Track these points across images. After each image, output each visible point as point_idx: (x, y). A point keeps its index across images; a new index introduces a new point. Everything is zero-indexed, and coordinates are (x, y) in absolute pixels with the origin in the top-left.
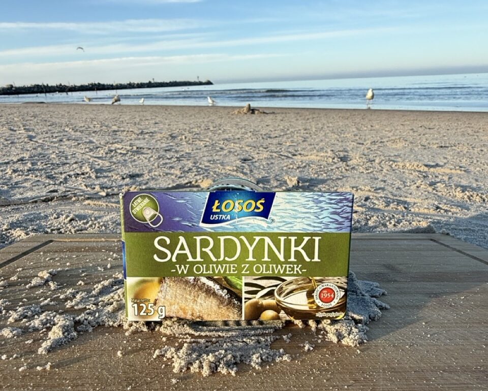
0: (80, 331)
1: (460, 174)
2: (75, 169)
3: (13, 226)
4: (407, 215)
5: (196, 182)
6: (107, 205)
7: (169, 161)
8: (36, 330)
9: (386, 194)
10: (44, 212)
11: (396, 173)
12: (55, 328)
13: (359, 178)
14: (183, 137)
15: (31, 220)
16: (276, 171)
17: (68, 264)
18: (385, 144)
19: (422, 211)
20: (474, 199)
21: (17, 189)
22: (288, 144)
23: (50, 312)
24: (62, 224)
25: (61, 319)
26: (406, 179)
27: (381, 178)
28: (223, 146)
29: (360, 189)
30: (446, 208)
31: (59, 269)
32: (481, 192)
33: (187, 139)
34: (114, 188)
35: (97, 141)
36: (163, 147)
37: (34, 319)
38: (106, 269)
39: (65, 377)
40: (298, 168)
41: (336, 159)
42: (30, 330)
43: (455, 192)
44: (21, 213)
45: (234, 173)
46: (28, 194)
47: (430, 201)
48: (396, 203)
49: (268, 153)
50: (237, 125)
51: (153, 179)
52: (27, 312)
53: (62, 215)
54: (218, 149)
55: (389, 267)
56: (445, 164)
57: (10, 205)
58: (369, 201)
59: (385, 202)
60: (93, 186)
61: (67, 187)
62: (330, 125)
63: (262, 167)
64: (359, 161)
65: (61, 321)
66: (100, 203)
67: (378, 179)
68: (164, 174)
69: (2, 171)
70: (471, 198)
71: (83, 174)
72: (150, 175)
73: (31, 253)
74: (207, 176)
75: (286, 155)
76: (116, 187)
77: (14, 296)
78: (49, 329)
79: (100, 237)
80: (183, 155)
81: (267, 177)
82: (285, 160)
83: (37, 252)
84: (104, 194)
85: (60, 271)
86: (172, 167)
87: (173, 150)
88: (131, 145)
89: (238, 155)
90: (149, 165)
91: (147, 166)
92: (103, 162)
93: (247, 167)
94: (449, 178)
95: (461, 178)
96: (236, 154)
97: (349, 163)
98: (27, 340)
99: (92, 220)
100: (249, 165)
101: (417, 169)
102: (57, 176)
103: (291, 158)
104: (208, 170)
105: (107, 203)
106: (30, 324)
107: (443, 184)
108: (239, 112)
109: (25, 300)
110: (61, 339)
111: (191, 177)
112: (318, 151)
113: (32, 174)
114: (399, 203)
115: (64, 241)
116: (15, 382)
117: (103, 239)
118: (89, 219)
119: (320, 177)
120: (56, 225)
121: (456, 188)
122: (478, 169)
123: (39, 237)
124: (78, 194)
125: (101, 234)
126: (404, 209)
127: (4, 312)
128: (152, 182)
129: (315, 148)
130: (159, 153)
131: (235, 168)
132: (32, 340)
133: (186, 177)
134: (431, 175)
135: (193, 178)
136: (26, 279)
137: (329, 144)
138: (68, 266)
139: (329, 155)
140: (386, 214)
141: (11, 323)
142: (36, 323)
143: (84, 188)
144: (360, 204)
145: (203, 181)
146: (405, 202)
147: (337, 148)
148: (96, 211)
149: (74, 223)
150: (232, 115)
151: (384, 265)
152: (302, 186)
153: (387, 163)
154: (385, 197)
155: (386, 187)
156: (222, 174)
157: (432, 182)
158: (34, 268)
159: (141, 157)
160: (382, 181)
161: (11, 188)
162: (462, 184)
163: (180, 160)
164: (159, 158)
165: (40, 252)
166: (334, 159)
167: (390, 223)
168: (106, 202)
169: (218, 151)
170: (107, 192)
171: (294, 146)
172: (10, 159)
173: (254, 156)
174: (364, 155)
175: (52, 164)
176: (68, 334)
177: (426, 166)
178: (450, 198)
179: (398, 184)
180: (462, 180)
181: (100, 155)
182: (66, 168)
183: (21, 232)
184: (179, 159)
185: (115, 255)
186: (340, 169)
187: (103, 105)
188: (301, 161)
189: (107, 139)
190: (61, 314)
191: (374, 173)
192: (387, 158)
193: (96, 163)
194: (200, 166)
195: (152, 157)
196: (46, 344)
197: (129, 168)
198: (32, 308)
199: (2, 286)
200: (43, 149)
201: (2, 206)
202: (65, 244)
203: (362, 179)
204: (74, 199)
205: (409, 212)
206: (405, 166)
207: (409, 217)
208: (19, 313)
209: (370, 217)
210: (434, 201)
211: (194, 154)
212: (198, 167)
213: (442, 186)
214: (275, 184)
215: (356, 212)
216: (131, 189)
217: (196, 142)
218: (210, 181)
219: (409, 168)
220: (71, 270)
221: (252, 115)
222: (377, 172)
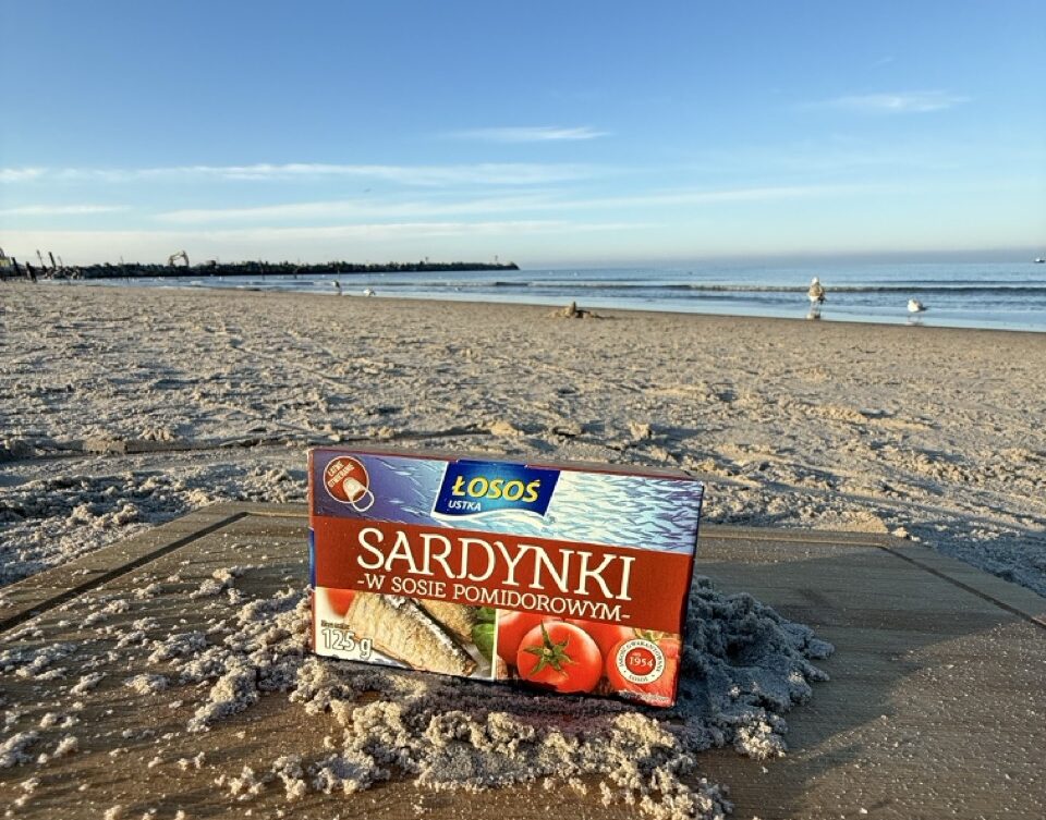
0: (265, 690)
1: (922, 431)
2: (297, 395)
3: (191, 484)
4: (834, 499)
5: (484, 424)
7: (444, 389)
8: (192, 681)
9: (797, 460)
10: (242, 463)
11: (812, 424)
12: (223, 682)
13: (750, 430)
14: (468, 352)
15: (220, 476)
16: (614, 412)
17: (264, 558)
18: (794, 374)
19: (859, 492)
20: (949, 476)
21: (205, 425)
22: (634, 368)
23: (219, 649)
24: (267, 485)
25: (236, 664)
26: (830, 435)
27: (787, 432)
28: (530, 368)
29: (753, 449)
30: (902, 490)
31: (249, 566)
32: (962, 463)
33: (474, 355)
34: (354, 429)
35: (335, 352)
36: (435, 366)
37: (191, 659)
40: (651, 408)
41: (712, 396)
42: (182, 681)
43: (917, 462)
44: (206, 462)
45: (546, 413)
46: (220, 433)
47: (872, 475)
48: (813, 476)
49: (602, 381)
50: (553, 334)
51: (416, 417)
52: (181, 646)
53: (269, 469)
54: (521, 372)
55: (808, 594)
56: (896, 412)
57: (190, 449)
58: (768, 470)
59: (796, 474)
60: (321, 425)
61: (280, 425)
62: (704, 340)
63: (590, 405)
64: (751, 401)
65: (234, 667)
67: (781, 433)
68: (434, 410)
69: (185, 394)
70: (944, 473)
71: (308, 404)
72: (412, 410)
73: (209, 535)
74: (501, 416)
75: (631, 385)
76: (356, 428)
77: (167, 613)
78: (213, 681)
80: (465, 380)
81: (598, 421)
83: (220, 532)
84: (336, 438)
85: (248, 571)
86: (446, 400)
87: (451, 371)
88: (386, 361)
90: (411, 393)
91: (408, 395)
92: (341, 386)
93: (566, 403)
94: (905, 437)
95: (925, 439)
97: (735, 404)
98: (174, 701)
100: (570, 402)
101: (848, 419)
102: (267, 405)
104: (505, 405)
106: (184, 669)
107: (894, 447)
108: (557, 314)
109: (183, 621)
110: (229, 704)
111: (476, 416)
112: (682, 382)
113: (231, 400)
114: (819, 476)
115: (264, 516)
119: (687, 426)
120: (256, 486)
121: (917, 456)
122: (953, 423)
123: (228, 506)
124: (298, 436)
126: (827, 488)
127: (145, 642)
128: (414, 422)
129: (678, 376)
131: (547, 405)
132: (181, 702)
133: (468, 417)
134: (872, 429)
135: (479, 418)
136: (192, 582)
137: (702, 371)
138: (264, 562)
139: (700, 389)
140: (796, 494)
141: (153, 665)
142: (193, 668)
143: (307, 427)
144: (752, 474)
145: (494, 424)
146: (829, 476)
147: (714, 379)
149: (285, 484)
150: (547, 318)
151: (801, 591)
152: (657, 439)
153: (797, 406)
154: (795, 465)
155: (798, 449)
156: (526, 413)
157: (875, 442)
158: (209, 562)
159: (400, 380)
160: (789, 437)
161: (194, 422)
162: (927, 448)
163: (460, 389)
164: (428, 382)
165: (223, 533)
166: (708, 396)
167: (805, 511)
169: (521, 376)
170: (343, 435)
171: (644, 372)
172: (200, 375)
173: (578, 386)
174: (758, 391)
175: (262, 386)
176: (244, 695)
177: (864, 414)
178: (908, 472)
179: (817, 443)
180: (926, 442)
181: (337, 376)
182: (283, 393)
183: (201, 494)
184: (458, 387)
186: (719, 414)
188: (656, 398)
189: (350, 350)
190: (237, 653)
191: (776, 422)
192: (798, 398)
193: (330, 388)
194: (492, 399)
195: (416, 381)
196: (203, 712)
197: (380, 397)
198: (192, 639)
199: (151, 592)
200: (251, 361)
201: (178, 450)
202: (266, 520)
203: (755, 431)
204: (289, 444)
205: (837, 493)
206: (829, 413)
207: (837, 503)
208: (168, 647)
209: (771, 499)
210: (879, 477)
211: (484, 378)
212: (488, 401)
213: (894, 451)
214: (611, 434)
215: (747, 489)
216: (380, 432)
217: (487, 361)
218: (505, 424)
219: (835, 417)
220: (268, 569)
221: (579, 320)
222: (780, 420)
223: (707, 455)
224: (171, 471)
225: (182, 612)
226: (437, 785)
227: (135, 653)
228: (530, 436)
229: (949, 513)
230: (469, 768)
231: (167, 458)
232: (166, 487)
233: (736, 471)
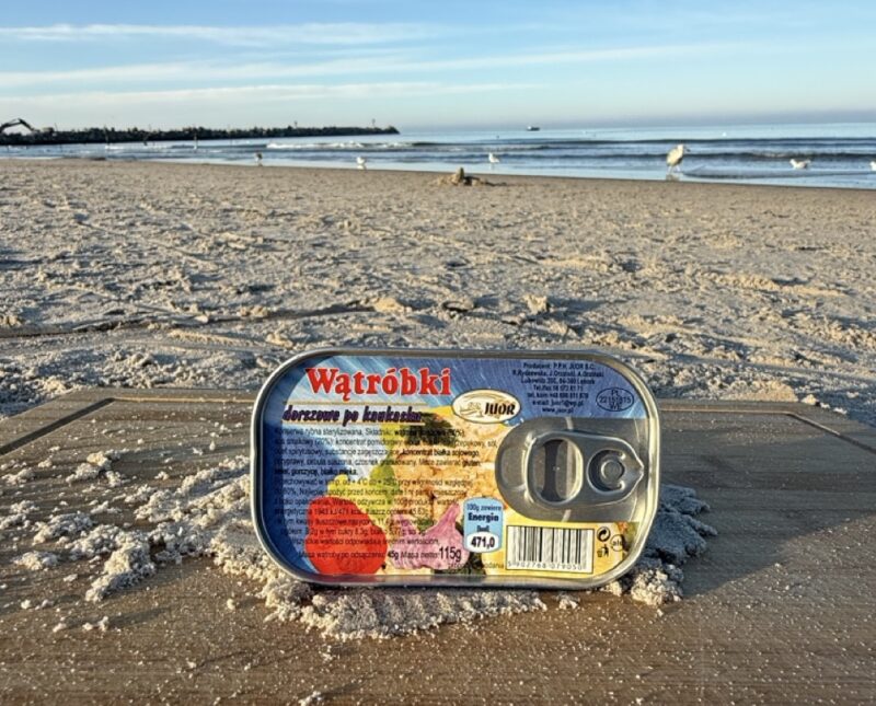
0: (161, 562)
1: (837, 298)
2: (156, 274)
3: (44, 372)
4: (744, 369)
5: (367, 301)
6: (209, 339)
7: (321, 264)
8: (83, 557)
9: (705, 331)
10: (100, 348)
11: (722, 293)
12: (115, 555)
13: (656, 300)
14: (346, 223)
15: (76, 363)
16: (509, 285)
17: (140, 441)
18: (701, 241)
19: (770, 361)
20: (864, 343)
21: (53, 308)
22: (530, 238)
23: (108, 527)
24: (130, 370)
25: (127, 540)
26: (740, 303)
27: (695, 302)
28: (416, 240)
29: (659, 320)
30: (814, 358)
31: (124, 450)
33: (352, 226)
34: (223, 309)
35: (195, 226)
36: (311, 240)
37: (79, 538)
38: (206, 451)
39: (134, 644)
40: (548, 280)
41: (614, 266)
42: (73, 558)
43: (830, 329)
44: (59, 349)
45: (435, 288)
46: (72, 316)
47: (784, 344)
48: (722, 347)
49: (495, 253)
50: (440, 203)
51: (291, 295)
52: (67, 525)
53: (131, 354)
54: (406, 244)
55: (712, 460)
56: (810, 279)
57: (39, 335)
58: (675, 341)
59: (704, 345)
60: (185, 306)
61: (140, 306)
62: (605, 207)
63: (483, 278)
64: (656, 270)
65: (126, 542)
66: (198, 335)
67: (687, 303)
68: (311, 287)
69: (28, 275)
70: (859, 340)
71: (169, 283)
72: (286, 287)
73: (75, 421)
74: (386, 292)
75: (526, 257)
76: (226, 308)
77: (44, 497)
78: (106, 556)
79: (196, 396)
80: (344, 254)
81: (491, 296)
82: (525, 267)
83: (86, 419)
84: (204, 319)
85: (127, 454)
86: (325, 275)
87: (328, 245)
88: (254, 235)
89: (441, 255)
90: (285, 269)
91: (280, 272)
92: (205, 263)
93: (457, 276)
94: (818, 305)
95: (839, 305)
96: (438, 254)
97: (638, 274)
98: (67, 576)
99: (182, 365)
100: (461, 275)
101: (761, 288)
102: (123, 285)
103: (536, 263)
104: (388, 281)
105: (209, 336)
106: (73, 547)
107: (807, 315)
108: (443, 181)
109: (63, 503)
110: (126, 575)
111: (358, 292)
112: (582, 252)
113: (81, 281)
114: (728, 346)
115: (133, 402)
116: (45, 650)
117: (201, 399)
118: (178, 363)
119: (587, 298)
120: (119, 372)
121: (830, 323)
122: (869, 289)
123: (90, 393)
124: (160, 318)
125: (198, 390)
126: (737, 358)
127: (27, 523)
128: (290, 300)
129: (577, 246)
130: (302, 249)
131: (436, 279)
132: (76, 576)
133: (349, 293)
134: (785, 297)
135: (362, 294)
136: (67, 467)
137: (603, 240)
138: (139, 446)
139: (602, 259)
140: (705, 366)
141: (39, 544)
142: (84, 544)
143: (170, 308)
144: (658, 347)
145: (378, 300)
146: (739, 346)
147: (617, 247)
148: (190, 348)
149: (151, 369)
150: (432, 186)
151: (703, 457)
152: (555, 312)
153: (706, 275)
154: (702, 336)
155: (706, 319)
156: (413, 288)
157: (787, 310)
158: (79, 447)
159: (272, 256)
160: (697, 306)
161: (42, 305)
162: (841, 315)
163: (338, 263)
164: (303, 258)
165: (91, 419)
166: (611, 266)
167: (714, 382)
168: (208, 333)
169: (406, 249)
170: (211, 316)
171: (541, 242)
172: (43, 254)
173: (469, 258)
174: (664, 259)
175: (116, 265)
176: (140, 567)
177: (776, 281)
178: (821, 340)
179: (726, 312)
180: (841, 309)
181: (200, 252)
182: (140, 272)
183: (58, 382)
184: (337, 261)
185: (222, 428)
186: (622, 284)
187: (208, 164)
188: (553, 270)
189: (213, 224)
190: (126, 530)
191: (684, 292)
192: (706, 267)
193: (192, 265)
194: (375, 274)
195: (290, 256)
196: (100, 584)
197: (249, 274)
198: (77, 519)
199: (23, 478)
200: (100, 238)
201: (27, 336)
202: (135, 406)
203: (661, 303)
204: (151, 327)
205: (747, 363)
206: (739, 281)
207: (747, 373)
208: (53, 527)
209: (678, 371)
210: (791, 345)
211: (364, 252)
212: (370, 276)
213: (806, 318)
214: (507, 308)
215: (652, 361)
216: (253, 312)
217: (368, 233)
218: (391, 300)
219: (745, 285)
220: (145, 452)
221: (467, 187)
222: (687, 290)
223: (610, 328)
224: (20, 358)
225: (61, 494)
226: (344, 636)
227: (19, 534)
228: (418, 312)
229: (862, 381)
230: (374, 619)
231: (14, 345)
232: (16, 376)
233: (641, 343)
